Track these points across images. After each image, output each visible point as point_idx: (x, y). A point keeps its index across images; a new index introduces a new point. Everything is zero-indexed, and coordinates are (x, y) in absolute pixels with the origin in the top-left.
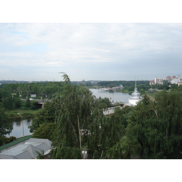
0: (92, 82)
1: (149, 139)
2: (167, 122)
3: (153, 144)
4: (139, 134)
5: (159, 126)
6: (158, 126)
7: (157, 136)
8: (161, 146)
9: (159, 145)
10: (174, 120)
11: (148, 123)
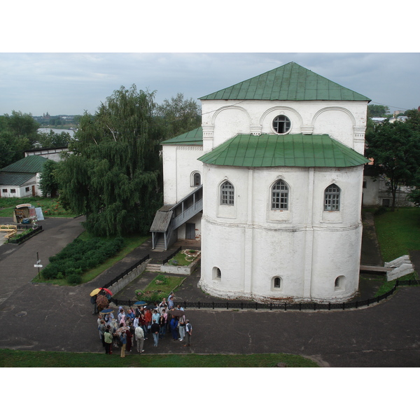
0: (65, 118)
1: (94, 180)
2: (127, 147)
3: (102, 189)
4: (77, 173)
5: (114, 156)
6: (112, 155)
7: (107, 172)
8: (116, 191)
9: (113, 189)
10: (140, 143)
11: (94, 152)
